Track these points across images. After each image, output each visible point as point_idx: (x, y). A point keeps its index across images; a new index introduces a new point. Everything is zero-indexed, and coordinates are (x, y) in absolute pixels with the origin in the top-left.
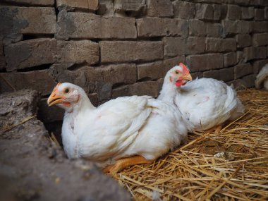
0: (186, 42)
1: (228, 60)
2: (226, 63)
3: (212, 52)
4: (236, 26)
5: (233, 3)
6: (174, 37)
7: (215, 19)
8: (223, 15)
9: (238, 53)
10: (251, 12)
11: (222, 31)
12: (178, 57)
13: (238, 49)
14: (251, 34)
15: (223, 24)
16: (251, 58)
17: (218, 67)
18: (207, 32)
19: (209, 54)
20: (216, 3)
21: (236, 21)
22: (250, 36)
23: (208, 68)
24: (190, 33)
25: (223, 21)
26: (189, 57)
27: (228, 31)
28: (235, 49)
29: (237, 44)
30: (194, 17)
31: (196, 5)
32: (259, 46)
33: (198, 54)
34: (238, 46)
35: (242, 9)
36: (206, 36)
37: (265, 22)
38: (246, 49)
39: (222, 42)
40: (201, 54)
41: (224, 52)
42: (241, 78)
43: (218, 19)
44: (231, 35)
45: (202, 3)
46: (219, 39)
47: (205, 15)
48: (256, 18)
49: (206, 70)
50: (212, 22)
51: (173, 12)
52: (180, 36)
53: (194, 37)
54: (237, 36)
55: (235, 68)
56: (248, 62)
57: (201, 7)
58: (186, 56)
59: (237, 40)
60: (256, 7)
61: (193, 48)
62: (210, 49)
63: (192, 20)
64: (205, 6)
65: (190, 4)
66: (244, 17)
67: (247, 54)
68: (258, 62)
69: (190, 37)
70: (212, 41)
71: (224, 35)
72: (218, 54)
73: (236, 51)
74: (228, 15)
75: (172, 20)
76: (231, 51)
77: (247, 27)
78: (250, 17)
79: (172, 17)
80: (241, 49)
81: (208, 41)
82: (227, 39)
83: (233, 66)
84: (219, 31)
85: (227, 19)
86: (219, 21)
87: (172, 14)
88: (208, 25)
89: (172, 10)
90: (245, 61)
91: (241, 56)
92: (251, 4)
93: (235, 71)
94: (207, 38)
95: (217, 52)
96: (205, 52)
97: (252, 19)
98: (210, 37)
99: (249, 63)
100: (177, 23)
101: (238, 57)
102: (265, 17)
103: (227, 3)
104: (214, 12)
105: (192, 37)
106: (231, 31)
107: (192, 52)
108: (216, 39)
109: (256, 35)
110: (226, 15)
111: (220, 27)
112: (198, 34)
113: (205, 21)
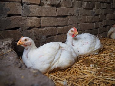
0: (78, 18)
1: (96, 25)
2: (95, 27)
3: (89, 22)
4: (99, 11)
5: (98, 1)
6: (73, 15)
9: (100, 23)
10: (105, 5)
11: (93, 13)
12: (74, 24)
14: (105, 14)
15: (93, 10)
16: (105, 25)
17: (91, 29)
18: (87, 14)
19: (88, 23)
20: (90, 1)
21: (99, 9)
22: (105, 15)
23: (87, 29)
24: (80, 14)
25: (93, 9)
28: (99, 21)
29: (99, 19)
30: (81, 7)
31: (82, 2)
32: (109, 20)
33: (83, 23)
34: (100, 20)
35: (102, 4)
36: (86, 15)
37: (111, 9)
38: (103, 21)
39: (93, 18)
41: (94, 22)
42: (101, 33)
43: (91, 8)
44: (97, 15)
45: (84, 1)
47: (86, 7)
48: (107, 8)
50: (89, 9)
51: (72, 5)
52: (75, 15)
54: (99, 15)
55: (99, 29)
56: (104, 26)
57: (84, 3)
58: (78, 24)
59: (99, 17)
61: (81, 20)
62: (88, 21)
64: (86, 3)
65: (80, 1)
66: (102, 7)
67: (104, 23)
68: (108, 26)
69: (79, 16)
70: (89, 18)
71: (94, 15)
73: (99, 22)
75: (72, 8)
76: (97, 22)
77: (104, 12)
78: (105, 7)
79: (72, 7)
80: (101, 21)
81: (87, 18)
82: (95, 17)
83: (98, 28)
84: (92, 13)
85: (95, 8)
86: (92, 9)
87: (72, 6)
88: (87, 11)
89: (72, 4)
90: (103, 26)
91: (101, 24)
92: (106, 2)
93: (98, 30)
95: (91, 22)
96: (86, 22)
98: (88, 16)
99: (104, 27)
100: (74, 10)
101: (100, 25)
102: (111, 7)
103: (95, 1)
104: (89, 5)
105: (80, 16)
106: (97, 14)
107: (80, 22)
108: (90, 16)
109: (107, 15)
110: (95, 6)
111: (92, 11)
112: (83, 15)
113: (86, 9)
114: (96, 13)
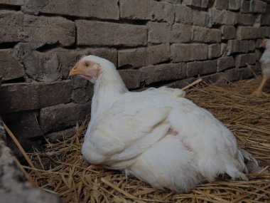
0: (171, 30)
1: (212, 51)
2: (210, 55)
3: (197, 42)
4: (222, 16)
6: (159, 22)
7: (202, 6)
8: (210, 4)
9: (223, 45)
11: (209, 21)
12: (162, 45)
13: (223, 41)
14: (236, 26)
15: (210, 12)
16: (235, 51)
17: (202, 59)
18: (194, 20)
19: (193, 44)
21: (223, 11)
22: (234, 28)
23: (192, 59)
24: (177, 20)
25: (210, 10)
26: (173, 46)
27: (214, 21)
28: (219, 40)
29: (222, 35)
30: (181, 2)
32: (243, 40)
33: (183, 43)
34: (223, 38)
36: (192, 24)
37: (250, 15)
38: (230, 41)
39: (208, 31)
40: (186, 43)
41: (209, 43)
42: (223, 71)
43: (206, 7)
44: (217, 26)
46: (205, 28)
47: (193, 2)
48: (241, 10)
49: (190, 61)
50: (199, 9)
52: (165, 22)
53: (180, 24)
54: (222, 27)
55: (219, 60)
56: (231, 55)
58: (171, 44)
59: (222, 31)
61: (178, 36)
62: (196, 39)
63: (179, 5)
66: (230, 7)
67: (230, 47)
68: (240, 56)
69: (176, 24)
70: (200, 32)
71: (210, 25)
72: (203, 44)
73: (220, 43)
74: (215, 3)
75: (158, 3)
76: (215, 42)
77: (233, 18)
78: (236, 9)
79: (158, 0)
80: (225, 41)
81: (195, 30)
82: (213, 30)
83: (217, 58)
84: (206, 20)
85: (214, 8)
86: (206, 10)
88: (195, 12)
90: (229, 54)
91: (225, 48)
93: (218, 63)
94: (193, 27)
95: (202, 42)
96: (190, 42)
97: (238, 11)
98: (196, 25)
99: (232, 57)
100: (163, 7)
101: (222, 49)
102: (251, 10)
105: (178, 24)
106: (217, 22)
107: (177, 40)
108: (202, 28)
109: (240, 28)
110: (213, 3)
111: (207, 15)
112: (185, 22)
113: (193, 7)
114: (215, 20)
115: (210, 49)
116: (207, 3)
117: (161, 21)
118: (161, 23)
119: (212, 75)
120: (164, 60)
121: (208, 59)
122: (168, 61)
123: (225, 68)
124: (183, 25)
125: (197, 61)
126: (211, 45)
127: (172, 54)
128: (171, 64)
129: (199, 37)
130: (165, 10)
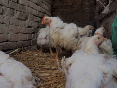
0: (8, 27)
3: (21, 33)
4: (32, 23)
5: (31, 14)
6: (2, 23)
7: (23, 19)
8: (27, 18)
9: (33, 34)
10: (38, 19)
11: (26, 25)
12: (4, 34)
13: (33, 33)
14: (38, 27)
17: (24, 40)
18: (19, 24)
20: (23, 12)
21: (32, 21)
23: (19, 40)
24: (11, 23)
25: (26, 20)
26: (9, 34)
27: (28, 25)
29: (32, 31)
31: (14, 11)
33: (15, 33)
34: (33, 32)
35: (34, 17)
36: (18, 26)
38: (36, 33)
39: (26, 29)
40: (16, 33)
42: (34, 45)
44: (30, 27)
45: (17, 11)
47: (18, 16)
48: (40, 22)
49: (18, 41)
50: (21, 20)
52: (5, 24)
53: (13, 25)
54: (32, 28)
55: (31, 41)
57: (16, 12)
58: (8, 33)
60: (40, 17)
61: (12, 30)
63: (12, 17)
64: (19, 13)
65: (11, 10)
66: (35, 20)
69: (10, 25)
70: (22, 29)
71: (27, 27)
72: (24, 34)
73: (32, 34)
74: (29, 18)
75: (1, 15)
76: (29, 33)
77: (36, 24)
81: (20, 28)
83: (30, 40)
85: (28, 20)
87: (1, 12)
88: (20, 21)
90: (35, 38)
91: (34, 36)
92: (38, 16)
94: (19, 27)
96: (18, 33)
97: (38, 22)
100: (4, 17)
101: (32, 36)
103: (28, 13)
104: (22, 16)
106: (30, 25)
107: (11, 32)
108: (23, 27)
109: (40, 28)
111: (25, 23)
112: (15, 24)
113: (19, 19)
115: (27, 36)
116: (25, 18)
117: (3, 23)
118: (3, 24)
119: (29, 47)
120: (4, 40)
121: (26, 40)
122: (7, 41)
123: (34, 44)
124: (14, 26)
125: (21, 41)
126: (28, 35)
127: (9, 38)
128: (9, 42)
129: (22, 31)
130: (5, 19)
